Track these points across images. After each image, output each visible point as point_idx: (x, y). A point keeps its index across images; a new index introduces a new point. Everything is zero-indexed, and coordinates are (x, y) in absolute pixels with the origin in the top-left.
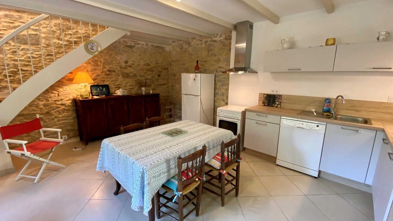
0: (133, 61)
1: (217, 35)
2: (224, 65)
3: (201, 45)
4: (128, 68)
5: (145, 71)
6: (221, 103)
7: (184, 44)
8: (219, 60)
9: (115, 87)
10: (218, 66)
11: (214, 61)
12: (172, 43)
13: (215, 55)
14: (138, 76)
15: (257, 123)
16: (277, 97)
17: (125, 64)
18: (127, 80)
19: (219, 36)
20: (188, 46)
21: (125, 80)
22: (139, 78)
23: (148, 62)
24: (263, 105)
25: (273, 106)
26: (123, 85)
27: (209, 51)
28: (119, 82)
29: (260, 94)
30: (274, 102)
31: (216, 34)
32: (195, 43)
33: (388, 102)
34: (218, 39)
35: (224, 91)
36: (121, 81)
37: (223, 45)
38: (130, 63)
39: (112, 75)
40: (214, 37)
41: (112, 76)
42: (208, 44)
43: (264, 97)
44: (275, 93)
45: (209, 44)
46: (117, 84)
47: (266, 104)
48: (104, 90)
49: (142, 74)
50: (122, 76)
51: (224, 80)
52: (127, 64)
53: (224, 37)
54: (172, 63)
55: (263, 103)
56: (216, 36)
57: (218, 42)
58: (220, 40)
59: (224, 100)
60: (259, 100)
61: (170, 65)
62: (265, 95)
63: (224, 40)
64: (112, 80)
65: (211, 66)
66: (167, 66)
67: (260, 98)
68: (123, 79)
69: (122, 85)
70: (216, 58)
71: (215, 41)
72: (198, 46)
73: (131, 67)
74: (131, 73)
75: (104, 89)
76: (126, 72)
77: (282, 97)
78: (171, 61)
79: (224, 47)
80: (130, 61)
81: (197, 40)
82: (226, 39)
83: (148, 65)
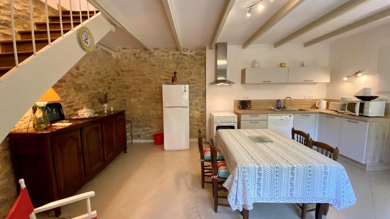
0: (85, 67)
1: (187, 50)
2: (196, 78)
3: (167, 57)
4: (80, 76)
5: (97, 82)
6: (195, 112)
7: (142, 52)
8: (191, 73)
9: (66, 105)
10: (190, 78)
11: (185, 74)
12: (121, 50)
13: (186, 68)
14: (90, 88)
15: (251, 122)
16: (248, 102)
17: (77, 71)
18: (80, 94)
19: (189, 51)
20: (148, 55)
21: (77, 95)
22: (91, 91)
23: (100, 71)
24: (239, 109)
25: (247, 109)
26: (76, 102)
27: (178, 64)
28: (71, 97)
29: (234, 100)
30: (247, 106)
31: (186, 48)
32: (158, 54)
33: (304, 99)
34: (188, 53)
35: (198, 101)
36: (74, 96)
37: (194, 60)
38: (82, 69)
39: (62, 87)
40: (184, 51)
41: (62, 89)
42: (176, 57)
43: (238, 103)
44: (245, 99)
45: (178, 57)
46: (68, 101)
47: (241, 108)
48: (54, 112)
49: (94, 86)
50: (75, 88)
51: (197, 91)
52: (78, 72)
53: (195, 52)
54: (121, 73)
55: (239, 107)
56: (185, 50)
57: (188, 56)
58: (191, 55)
59: (198, 110)
60: (234, 106)
61: (118, 75)
62: (239, 101)
63: (195, 56)
64: (63, 95)
65: (182, 78)
66: (114, 77)
67: (235, 104)
68: (75, 93)
69: (73, 102)
70: (187, 71)
71: (185, 55)
72: (163, 57)
73: (82, 75)
74: (83, 84)
75: (54, 110)
76: (78, 82)
77: (252, 101)
78: (119, 71)
79: (194, 61)
80: (82, 67)
81: (162, 51)
82: (197, 55)
83: (99, 74)
